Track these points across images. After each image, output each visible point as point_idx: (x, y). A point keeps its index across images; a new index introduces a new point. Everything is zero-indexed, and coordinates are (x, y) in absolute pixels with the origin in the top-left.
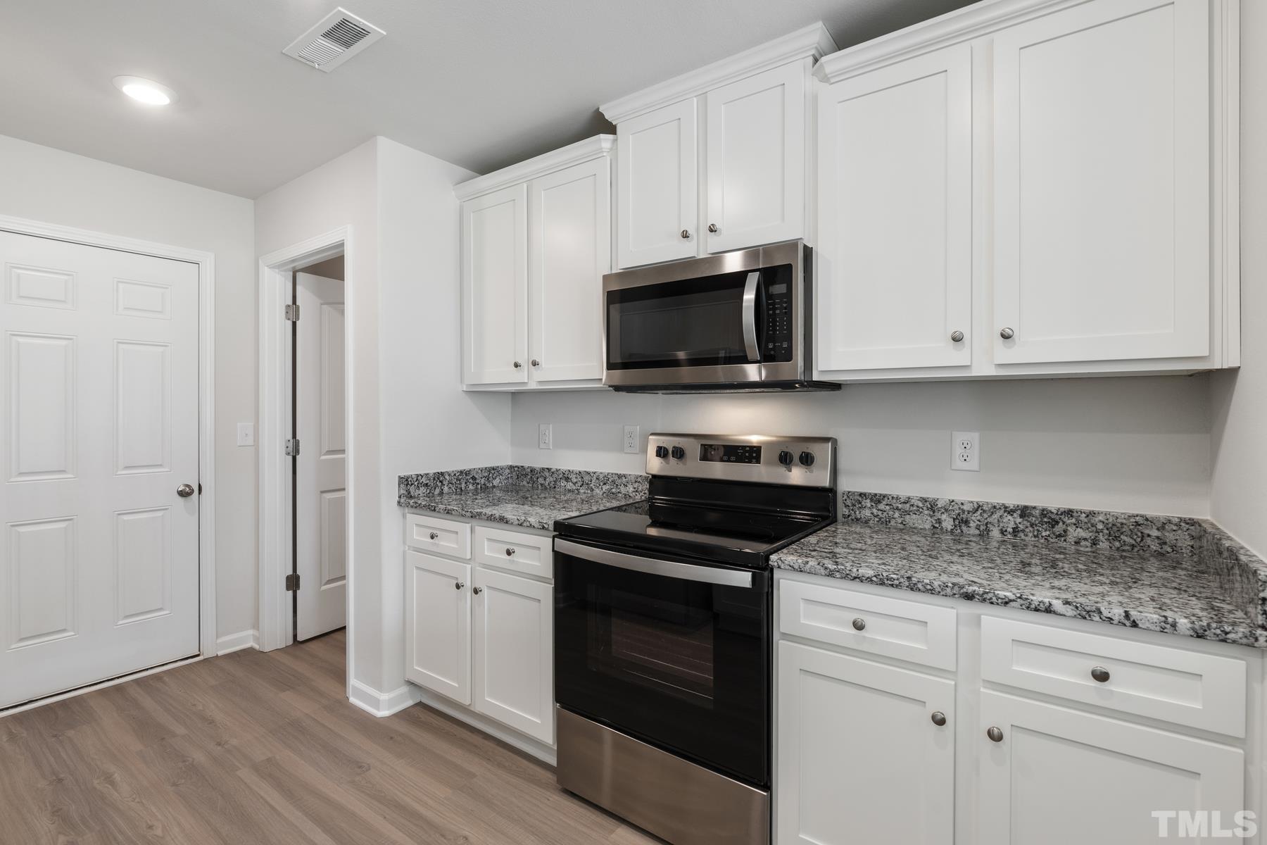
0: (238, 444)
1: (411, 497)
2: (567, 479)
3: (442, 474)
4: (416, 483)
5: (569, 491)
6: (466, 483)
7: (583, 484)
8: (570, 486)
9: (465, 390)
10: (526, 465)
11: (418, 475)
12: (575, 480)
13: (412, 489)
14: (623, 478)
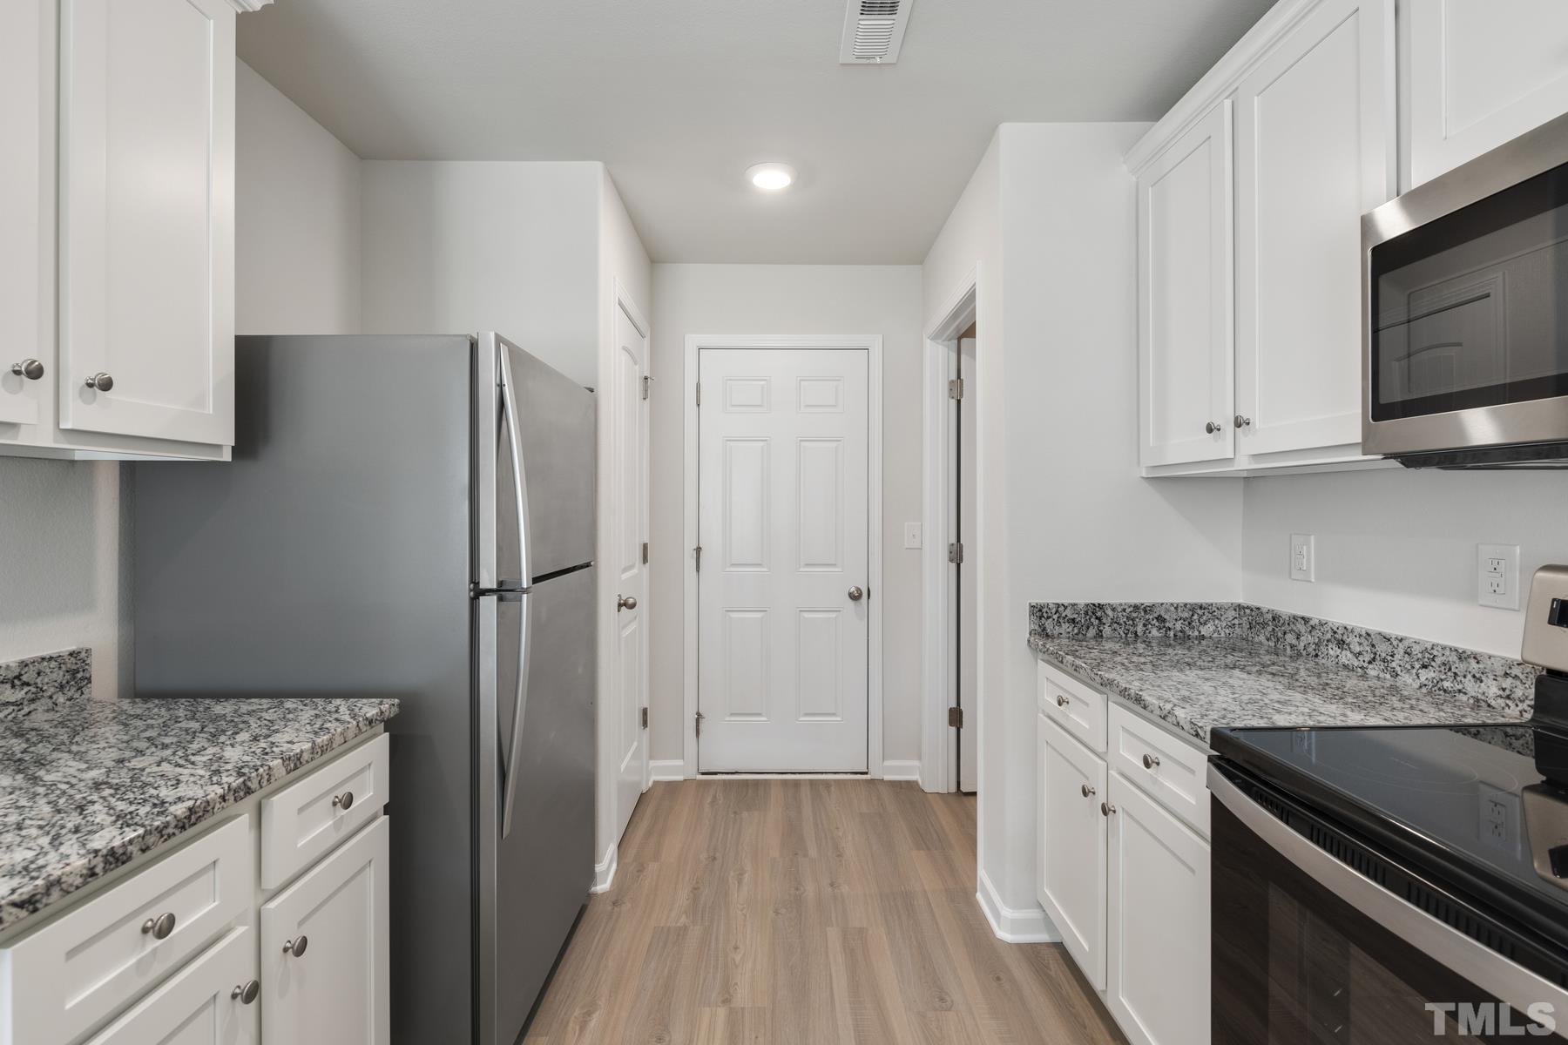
0: (907, 546)
1: (1047, 635)
2: (1341, 644)
3: (1101, 606)
4: (1055, 617)
5: (1345, 667)
6: (1145, 625)
7: (1374, 659)
8: (1346, 657)
9: (1144, 475)
10: (1266, 605)
11: (1058, 605)
12: (1358, 649)
13: (1049, 624)
14: (1473, 662)
